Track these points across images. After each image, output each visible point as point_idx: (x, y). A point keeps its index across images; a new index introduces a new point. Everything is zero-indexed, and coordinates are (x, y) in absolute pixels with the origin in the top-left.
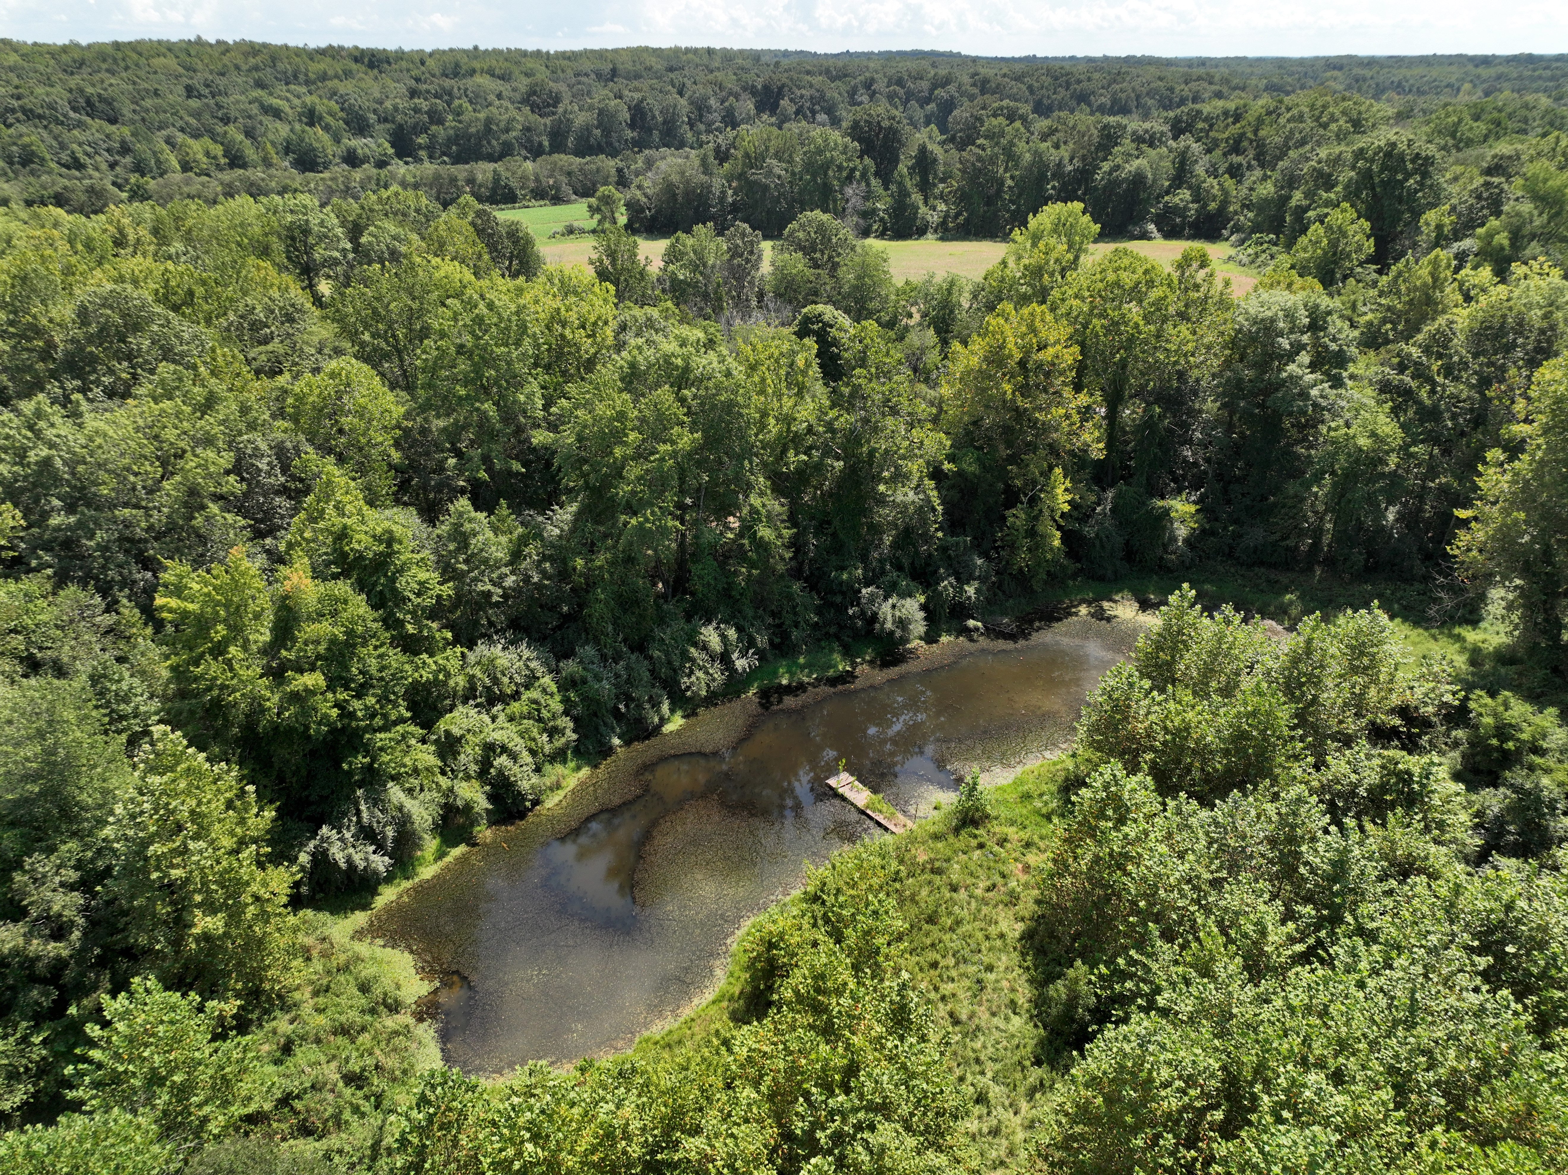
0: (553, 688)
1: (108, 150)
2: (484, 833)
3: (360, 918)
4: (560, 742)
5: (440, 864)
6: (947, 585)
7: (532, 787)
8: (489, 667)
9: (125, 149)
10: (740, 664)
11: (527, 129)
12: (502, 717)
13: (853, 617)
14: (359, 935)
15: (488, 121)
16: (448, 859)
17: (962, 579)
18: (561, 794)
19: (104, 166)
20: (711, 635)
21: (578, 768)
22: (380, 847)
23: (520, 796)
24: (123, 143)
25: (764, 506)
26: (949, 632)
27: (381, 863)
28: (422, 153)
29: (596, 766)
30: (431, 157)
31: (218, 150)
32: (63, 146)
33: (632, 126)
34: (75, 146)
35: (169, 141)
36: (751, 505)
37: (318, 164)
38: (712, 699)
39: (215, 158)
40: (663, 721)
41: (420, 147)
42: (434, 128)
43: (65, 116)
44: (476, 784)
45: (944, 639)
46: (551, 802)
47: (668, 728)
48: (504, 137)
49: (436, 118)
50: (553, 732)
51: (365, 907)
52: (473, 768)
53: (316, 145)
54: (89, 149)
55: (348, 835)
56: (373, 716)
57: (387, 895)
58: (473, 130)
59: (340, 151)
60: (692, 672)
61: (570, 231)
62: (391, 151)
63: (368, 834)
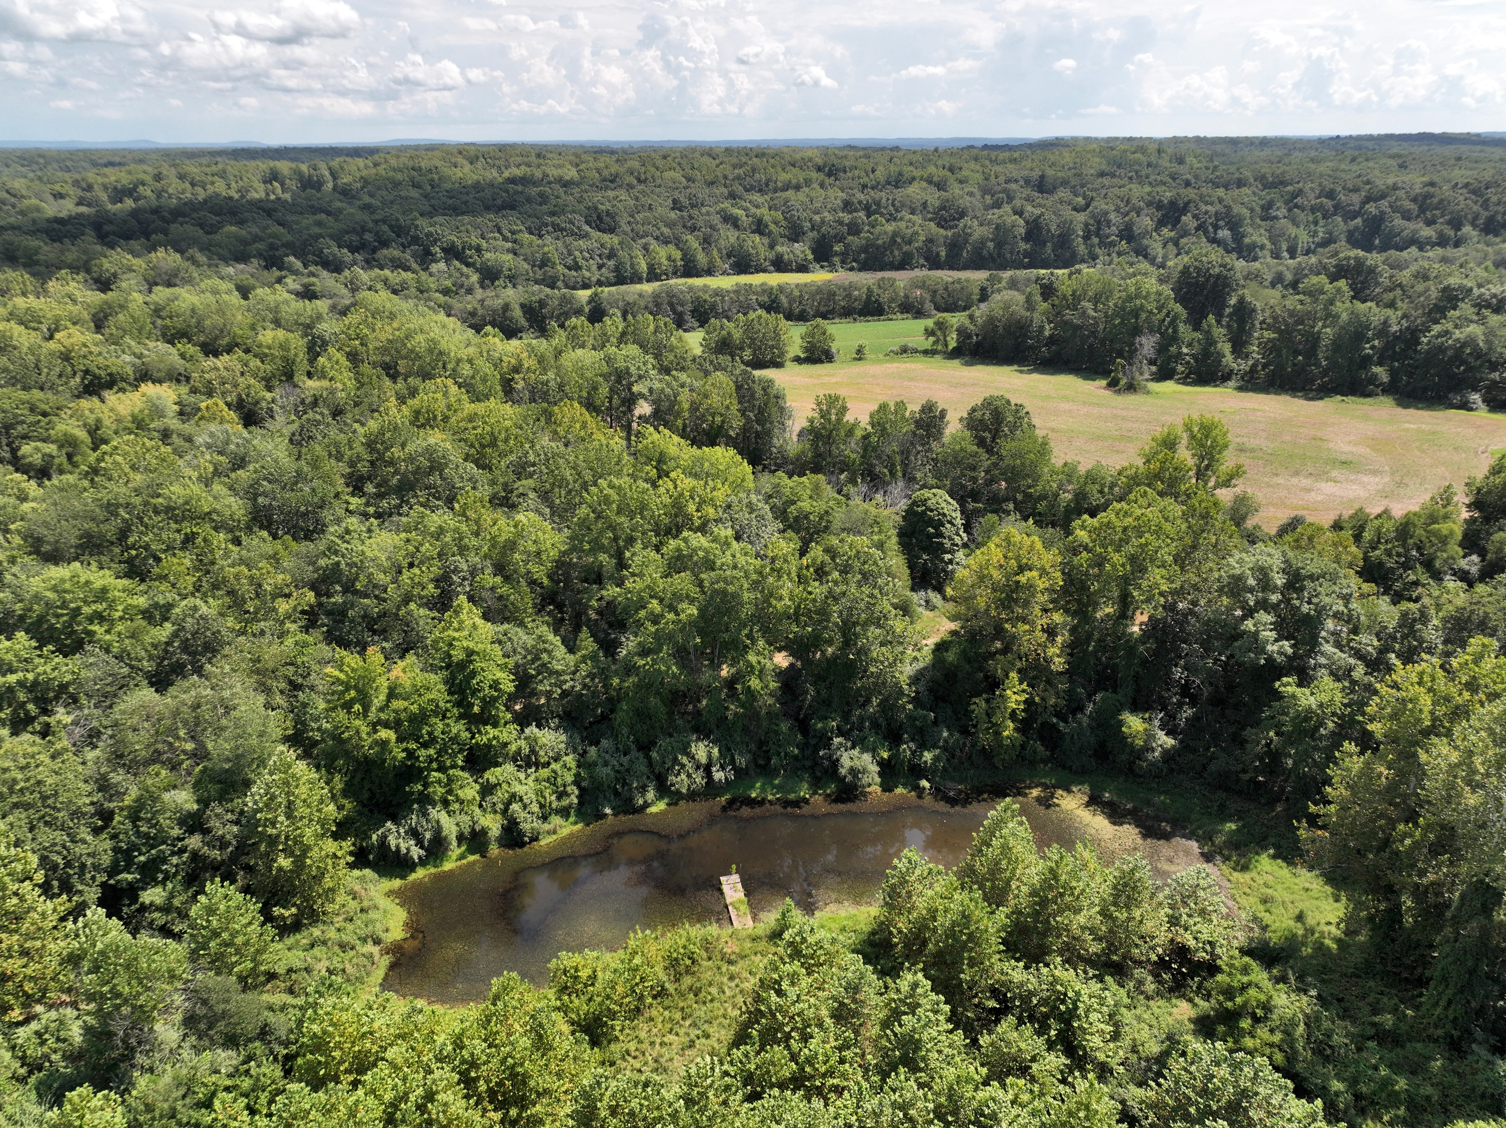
0: (573, 765)
1: (600, 256)
2: (494, 850)
3: (397, 883)
4: (565, 802)
5: (459, 863)
6: (906, 749)
7: (532, 829)
8: (532, 742)
9: (611, 255)
10: (718, 775)
11: (930, 241)
12: (533, 777)
13: (822, 758)
14: (389, 894)
15: (895, 234)
16: (464, 861)
17: (923, 746)
18: (555, 837)
19: (594, 268)
20: (701, 751)
21: (576, 823)
22: (420, 843)
23: (521, 834)
24: (612, 249)
25: (759, 663)
26: (905, 785)
27: (416, 852)
28: (836, 260)
29: (588, 825)
30: (843, 262)
31: (678, 255)
32: (570, 253)
33: (1027, 238)
34: (577, 253)
35: (646, 248)
36: (748, 661)
37: (750, 266)
38: (692, 795)
39: (674, 261)
40: (646, 805)
41: (836, 254)
42: (850, 238)
43: (579, 228)
44: (499, 817)
45: (900, 790)
46: (544, 841)
47: (653, 809)
48: (906, 248)
49: (854, 229)
50: (561, 795)
51: (403, 877)
52: (500, 806)
53: (751, 251)
54: (587, 255)
55: (402, 831)
56: (431, 761)
57: (420, 873)
58: (880, 242)
59: (772, 255)
60: (679, 774)
61: (904, 350)
62: (811, 257)
63: (414, 834)
